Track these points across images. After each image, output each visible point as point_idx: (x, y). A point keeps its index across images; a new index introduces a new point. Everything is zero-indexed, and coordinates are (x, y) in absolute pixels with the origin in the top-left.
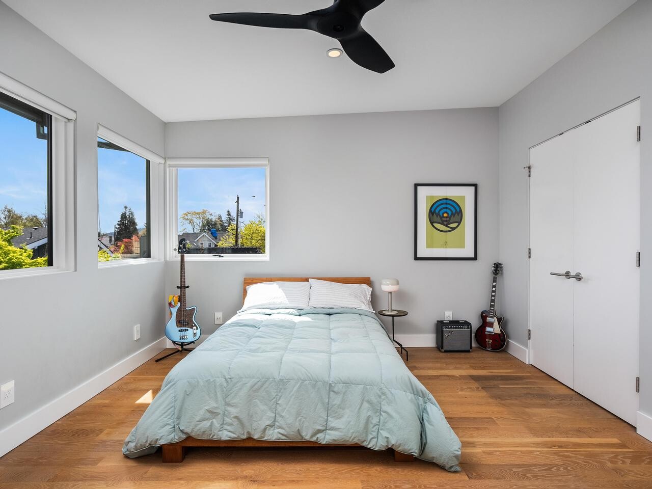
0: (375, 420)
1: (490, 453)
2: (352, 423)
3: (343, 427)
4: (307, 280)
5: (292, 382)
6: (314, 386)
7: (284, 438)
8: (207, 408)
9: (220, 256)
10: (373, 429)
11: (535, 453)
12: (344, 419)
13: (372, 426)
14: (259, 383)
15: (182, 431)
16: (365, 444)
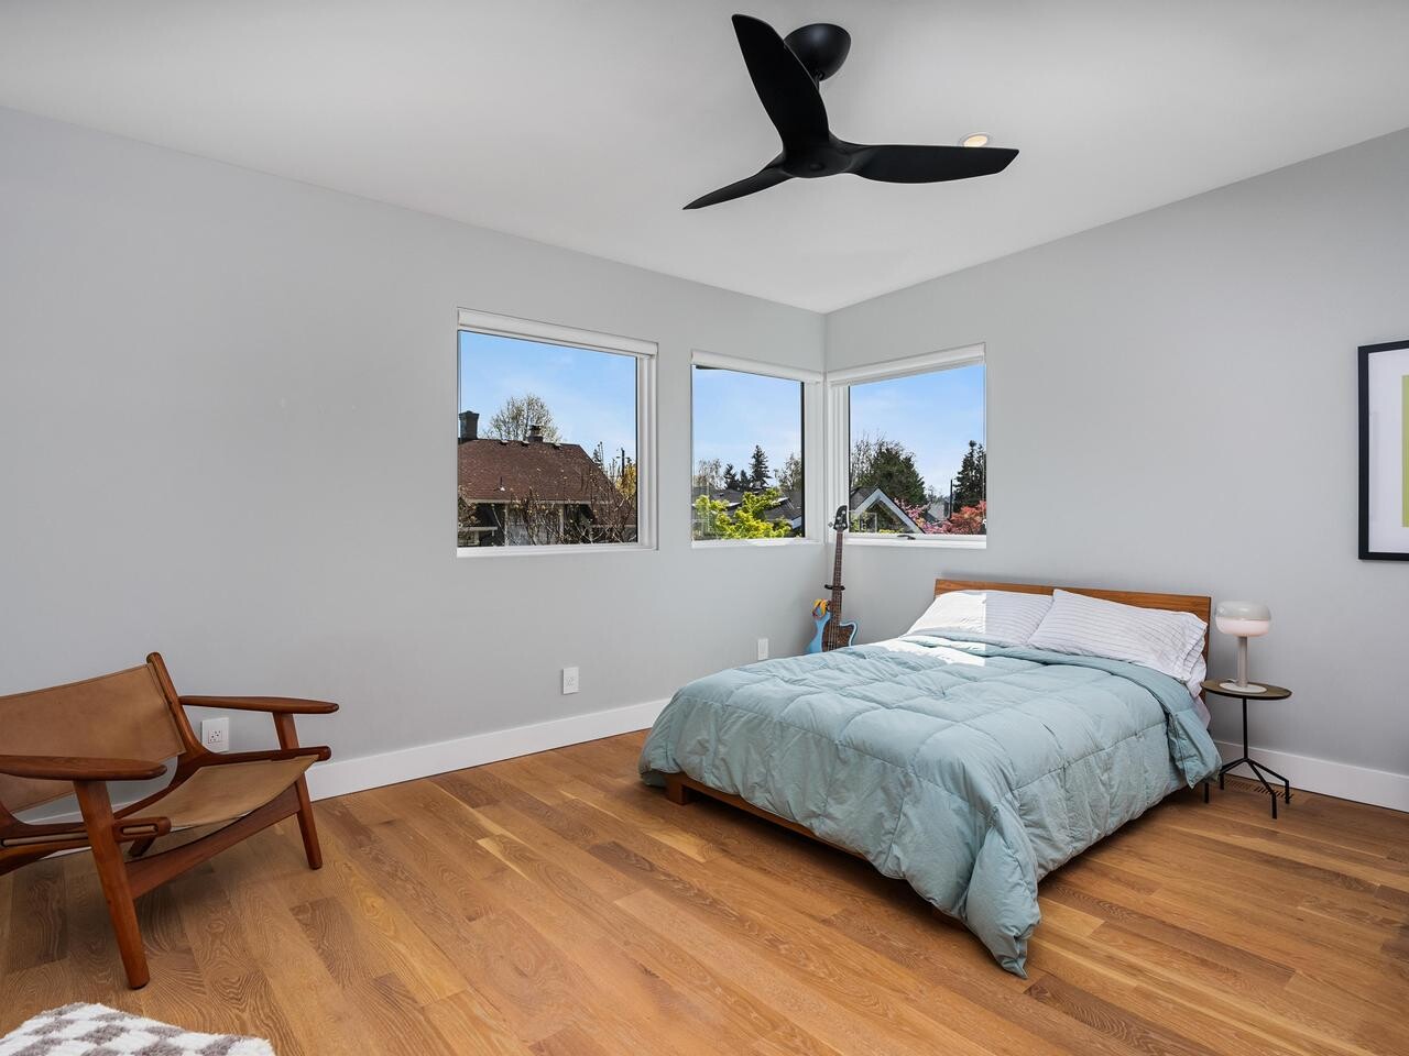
0: (889, 825)
1: (1148, 996)
2: (853, 816)
3: (841, 818)
4: (1048, 591)
5: (792, 729)
6: (818, 743)
7: (770, 807)
8: (699, 738)
9: (910, 538)
10: (884, 838)
11: (1223, 1030)
12: (845, 807)
13: (883, 832)
14: (756, 721)
15: (677, 764)
16: (870, 858)
